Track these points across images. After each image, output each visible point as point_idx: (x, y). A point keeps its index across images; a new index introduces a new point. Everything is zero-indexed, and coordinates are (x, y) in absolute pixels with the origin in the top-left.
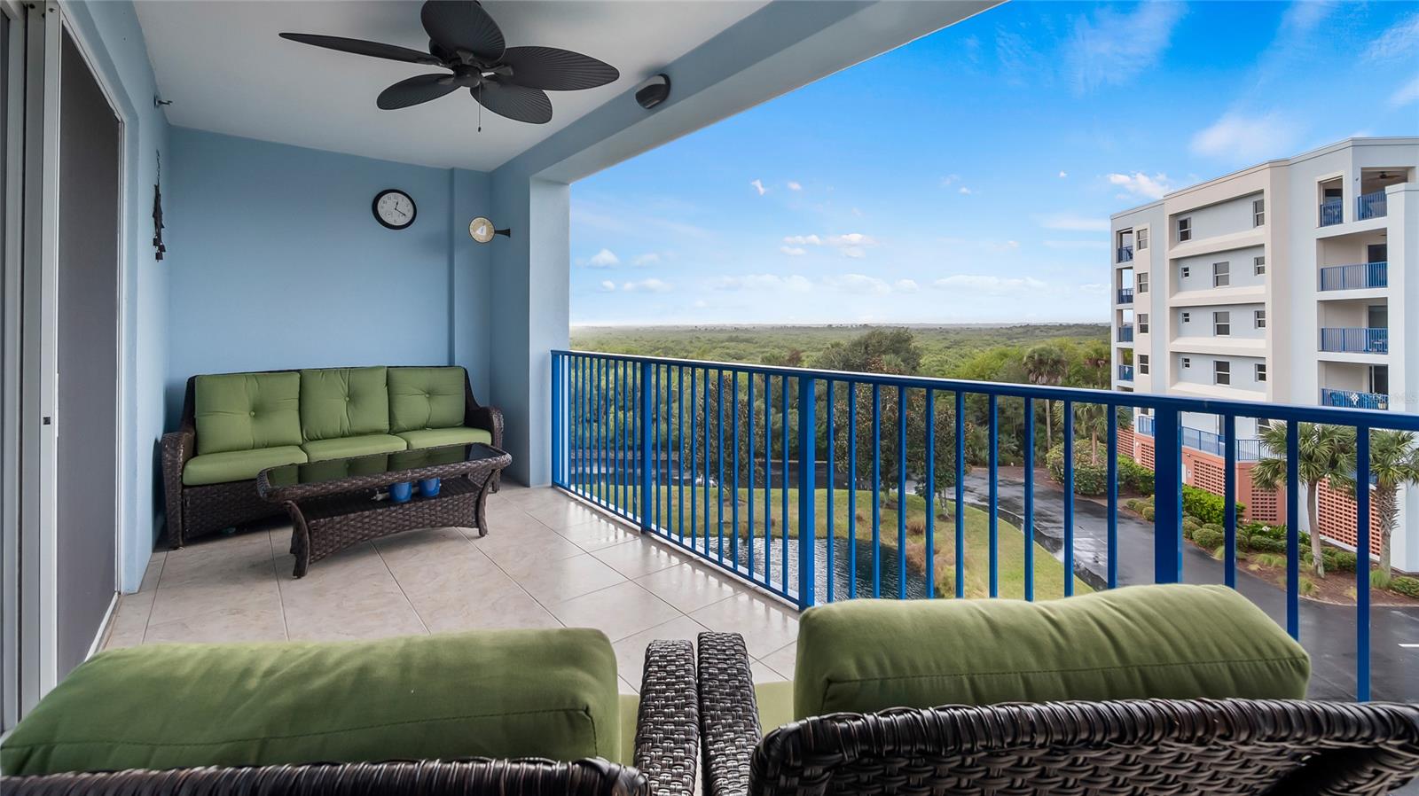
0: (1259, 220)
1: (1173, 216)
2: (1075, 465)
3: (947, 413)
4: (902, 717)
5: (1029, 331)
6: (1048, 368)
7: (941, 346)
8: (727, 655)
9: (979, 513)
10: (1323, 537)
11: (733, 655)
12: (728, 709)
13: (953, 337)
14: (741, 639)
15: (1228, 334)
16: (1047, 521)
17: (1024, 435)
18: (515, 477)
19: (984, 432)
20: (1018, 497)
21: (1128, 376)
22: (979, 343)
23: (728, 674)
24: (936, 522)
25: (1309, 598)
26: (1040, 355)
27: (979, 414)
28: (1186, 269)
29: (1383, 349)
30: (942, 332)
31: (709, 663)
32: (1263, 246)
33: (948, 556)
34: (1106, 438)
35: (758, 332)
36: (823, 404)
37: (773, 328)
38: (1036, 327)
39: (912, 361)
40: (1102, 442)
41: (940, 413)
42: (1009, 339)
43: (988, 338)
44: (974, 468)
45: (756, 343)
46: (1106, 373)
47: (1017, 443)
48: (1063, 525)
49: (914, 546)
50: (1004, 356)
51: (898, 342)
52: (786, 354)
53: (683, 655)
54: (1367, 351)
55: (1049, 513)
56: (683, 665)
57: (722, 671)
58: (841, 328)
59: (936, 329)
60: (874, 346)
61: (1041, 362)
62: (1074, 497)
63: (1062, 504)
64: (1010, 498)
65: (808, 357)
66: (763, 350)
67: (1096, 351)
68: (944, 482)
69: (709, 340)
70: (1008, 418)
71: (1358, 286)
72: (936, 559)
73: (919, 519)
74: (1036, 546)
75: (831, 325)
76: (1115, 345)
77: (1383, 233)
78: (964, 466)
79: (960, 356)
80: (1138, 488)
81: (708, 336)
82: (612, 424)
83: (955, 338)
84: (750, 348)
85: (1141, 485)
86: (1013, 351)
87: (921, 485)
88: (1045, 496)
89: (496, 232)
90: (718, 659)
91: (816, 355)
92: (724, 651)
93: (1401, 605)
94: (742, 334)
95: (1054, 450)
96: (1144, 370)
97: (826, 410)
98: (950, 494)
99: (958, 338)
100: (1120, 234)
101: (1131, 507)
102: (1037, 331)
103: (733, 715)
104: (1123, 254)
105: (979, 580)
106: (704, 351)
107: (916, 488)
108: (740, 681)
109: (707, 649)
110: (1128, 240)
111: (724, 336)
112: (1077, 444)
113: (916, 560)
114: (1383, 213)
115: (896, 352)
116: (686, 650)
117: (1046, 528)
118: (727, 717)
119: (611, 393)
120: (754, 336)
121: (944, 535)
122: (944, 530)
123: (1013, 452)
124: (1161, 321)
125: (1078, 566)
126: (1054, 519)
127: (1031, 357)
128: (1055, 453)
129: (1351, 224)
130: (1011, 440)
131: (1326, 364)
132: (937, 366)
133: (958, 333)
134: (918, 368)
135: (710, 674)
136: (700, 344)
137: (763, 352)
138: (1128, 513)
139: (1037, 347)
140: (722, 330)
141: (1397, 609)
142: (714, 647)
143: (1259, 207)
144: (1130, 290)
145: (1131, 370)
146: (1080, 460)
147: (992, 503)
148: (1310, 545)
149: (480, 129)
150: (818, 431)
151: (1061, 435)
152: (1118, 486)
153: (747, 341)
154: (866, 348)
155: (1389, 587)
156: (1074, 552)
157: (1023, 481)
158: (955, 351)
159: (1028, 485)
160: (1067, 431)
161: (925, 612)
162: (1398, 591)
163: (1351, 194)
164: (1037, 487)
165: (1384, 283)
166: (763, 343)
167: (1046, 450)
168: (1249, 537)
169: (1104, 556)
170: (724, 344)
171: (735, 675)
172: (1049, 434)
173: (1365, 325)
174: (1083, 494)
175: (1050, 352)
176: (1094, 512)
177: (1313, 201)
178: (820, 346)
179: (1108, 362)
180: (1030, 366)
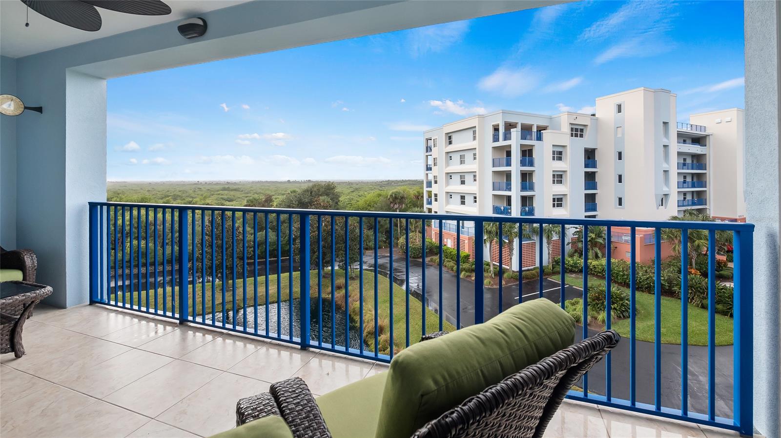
0: (474, 138)
1: (447, 134)
2: (410, 245)
3: (354, 225)
4: (472, 403)
5: (389, 183)
6: (399, 201)
7: (349, 191)
8: (297, 393)
9: (369, 273)
10: (494, 262)
11: (301, 392)
12: (307, 427)
13: (355, 186)
14: (301, 380)
15: (464, 184)
16: (399, 272)
17: (389, 233)
18: (54, 303)
19: (371, 233)
20: (386, 263)
21: (430, 203)
22: (367, 189)
23: (301, 405)
24: (349, 282)
25: (490, 287)
26: (395, 195)
27: (368, 224)
28: (451, 157)
29: (510, 190)
30: (350, 184)
31: (287, 402)
32: (475, 149)
33: (355, 297)
34: (421, 231)
35: (244, 185)
36: (286, 225)
37: (253, 182)
38: (393, 181)
39: (335, 198)
40: (420, 233)
41: (351, 225)
42: (381, 187)
43: (371, 186)
44: (367, 251)
45: (242, 191)
46: (421, 202)
47: (386, 237)
48: (405, 273)
49: (339, 295)
50: (380, 195)
51: (328, 189)
52: (263, 198)
53: (268, 403)
54: (506, 190)
55: (400, 268)
56: (270, 410)
57: (297, 404)
58: (295, 182)
59: (346, 183)
60: (315, 192)
61: (396, 198)
62: (410, 259)
63: (405, 263)
64: (383, 264)
65: (276, 199)
66: (247, 195)
67: (418, 192)
68: (353, 261)
69: (208, 190)
70: (381, 225)
71: (503, 166)
72: (350, 300)
73: (341, 281)
74: (394, 284)
75: (289, 180)
76: (425, 189)
77: (510, 146)
78: (363, 251)
79: (359, 196)
80: (434, 252)
81: (208, 187)
82: (128, 250)
83: (356, 187)
84: (238, 194)
85: (435, 250)
86: (382, 193)
87: (341, 263)
88: (398, 261)
89: (26, 108)
90: (292, 398)
91: (281, 198)
92: (294, 391)
93: (515, 283)
94: (233, 186)
95: (401, 239)
96: (436, 200)
97: (288, 229)
98: (356, 266)
99: (357, 187)
100: (427, 140)
101: (432, 260)
102: (393, 183)
103: (311, 430)
104: (428, 149)
105: (370, 307)
106: (205, 197)
107: (339, 265)
108: (310, 407)
109: (283, 394)
110: (431, 143)
111: (218, 187)
112: (411, 235)
113: (339, 303)
114: (510, 139)
115: (327, 195)
116: (269, 399)
117: (399, 276)
118: (308, 432)
119: (127, 228)
120: (240, 187)
121: (354, 287)
122: (353, 285)
123: (384, 241)
124: (442, 179)
125: (411, 291)
126: (401, 271)
127: (391, 196)
128: (402, 240)
129: (502, 143)
130: (383, 236)
131: (494, 196)
132: (348, 201)
133: (357, 184)
134: (339, 203)
135: (289, 409)
136: (201, 193)
137: (247, 197)
138: (430, 263)
139: (394, 191)
140: (217, 184)
141: (513, 285)
142: (287, 391)
143: (474, 132)
144: (431, 165)
145: (431, 200)
146: (412, 242)
147: (376, 269)
148: (490, 266)
149: (27, 25)
150: (283, 241)
151: (404, 231)
152: (426, 252)
153: (235, 190)
154: (311, 193)
155: (512, 277)
156: (410, 284)
157: (389, 255)
158: (356, 193)
159: (391, 257)
160: (407, 229)
161: (451, 342)
162: (514, 278)
163: (502, 130)
164: (395, 257)
165: (510, 165)
166: (246, 191)
167: (398, 239)
168: (472, 266)
169: (421, 284)
170: (219, 193)
171: (306, 404)
172: (399, 231)
173: (505, 181)
174: (413, 257)
175: (399, 193)
176: (416, 265)
177: (490, 132)
178: (283, 192)
179: (422, 197)
180: (391, 200)
